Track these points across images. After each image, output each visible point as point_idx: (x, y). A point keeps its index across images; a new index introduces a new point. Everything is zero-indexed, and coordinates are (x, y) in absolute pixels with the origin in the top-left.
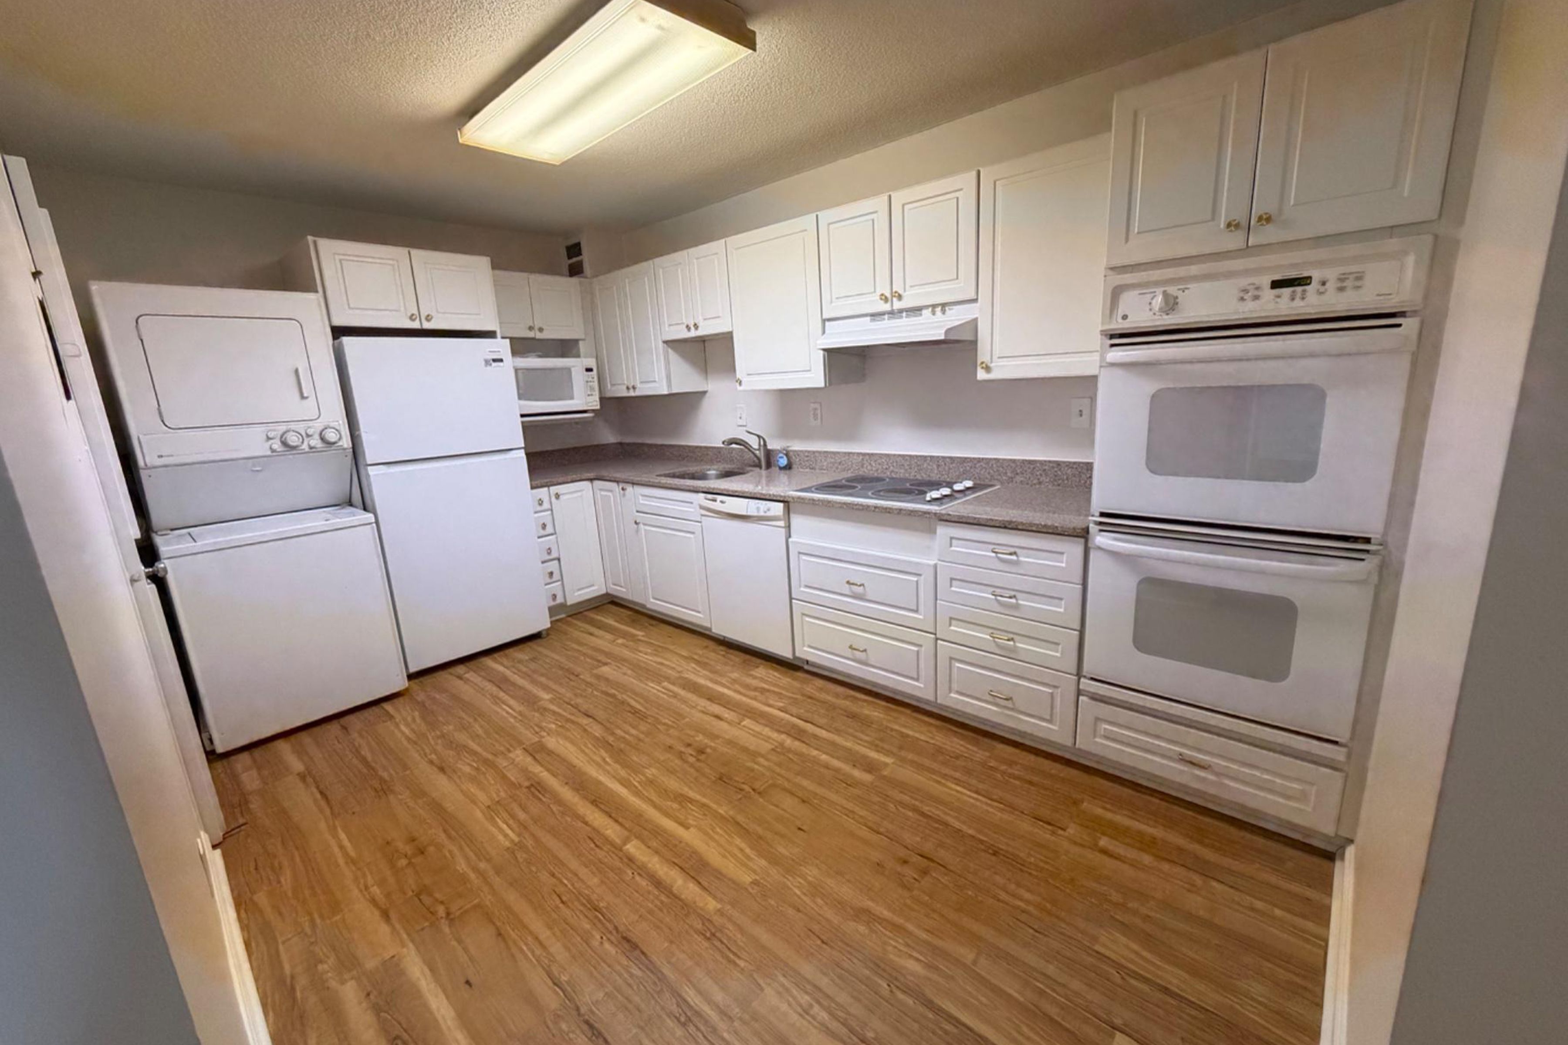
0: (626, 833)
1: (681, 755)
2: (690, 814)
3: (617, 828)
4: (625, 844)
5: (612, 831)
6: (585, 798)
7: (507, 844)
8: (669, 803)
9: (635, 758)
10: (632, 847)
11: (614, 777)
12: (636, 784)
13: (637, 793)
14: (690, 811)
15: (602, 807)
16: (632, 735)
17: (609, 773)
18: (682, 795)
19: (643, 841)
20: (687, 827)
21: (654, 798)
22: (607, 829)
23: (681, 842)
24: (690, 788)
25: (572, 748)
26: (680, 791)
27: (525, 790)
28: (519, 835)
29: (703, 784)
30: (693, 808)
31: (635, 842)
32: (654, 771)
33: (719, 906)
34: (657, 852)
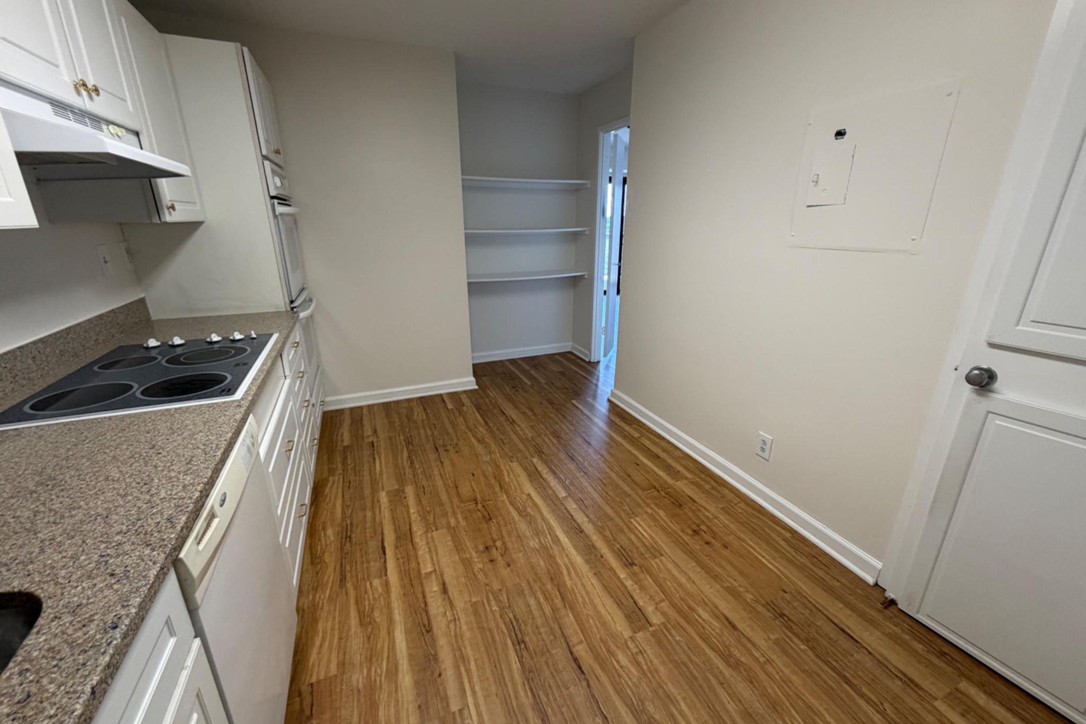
0: (564, 502)
1: (505, 551)
2: (524, 502)
3: (569, 508)
4: (566, 497)
5: (572, 506)
6: (587, 537)
7: (638, 519)
8: (532, 513)
9: (542, 563)
10: (562, 494)
11: (563, 549)
12: (548, 536)
13: (550, 528)
14: (522, 503)
15: (577, 526)
16: (536, 599)
17: (567, 555)
18: (521, 515)
19: (556, 496)
20: (529, 495)
21: (539, 520)
22: (575, 509)
23: (536, 488)
24: (513, 519)
25: (597, 601)
26: (522, 519)
27: (636, 562)
28: (631, 523)
29: (504, 519)
30: (519, 504)
31: (560, 496)
32: (532, 543)
33: (533, 459)
34: (550, 487)
